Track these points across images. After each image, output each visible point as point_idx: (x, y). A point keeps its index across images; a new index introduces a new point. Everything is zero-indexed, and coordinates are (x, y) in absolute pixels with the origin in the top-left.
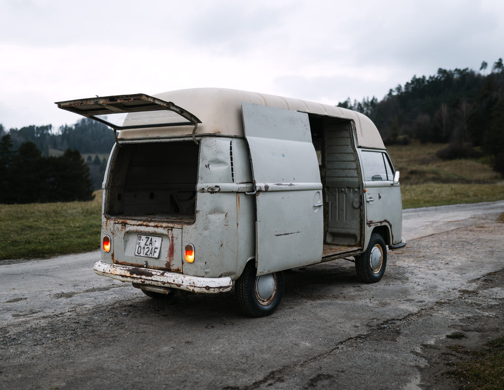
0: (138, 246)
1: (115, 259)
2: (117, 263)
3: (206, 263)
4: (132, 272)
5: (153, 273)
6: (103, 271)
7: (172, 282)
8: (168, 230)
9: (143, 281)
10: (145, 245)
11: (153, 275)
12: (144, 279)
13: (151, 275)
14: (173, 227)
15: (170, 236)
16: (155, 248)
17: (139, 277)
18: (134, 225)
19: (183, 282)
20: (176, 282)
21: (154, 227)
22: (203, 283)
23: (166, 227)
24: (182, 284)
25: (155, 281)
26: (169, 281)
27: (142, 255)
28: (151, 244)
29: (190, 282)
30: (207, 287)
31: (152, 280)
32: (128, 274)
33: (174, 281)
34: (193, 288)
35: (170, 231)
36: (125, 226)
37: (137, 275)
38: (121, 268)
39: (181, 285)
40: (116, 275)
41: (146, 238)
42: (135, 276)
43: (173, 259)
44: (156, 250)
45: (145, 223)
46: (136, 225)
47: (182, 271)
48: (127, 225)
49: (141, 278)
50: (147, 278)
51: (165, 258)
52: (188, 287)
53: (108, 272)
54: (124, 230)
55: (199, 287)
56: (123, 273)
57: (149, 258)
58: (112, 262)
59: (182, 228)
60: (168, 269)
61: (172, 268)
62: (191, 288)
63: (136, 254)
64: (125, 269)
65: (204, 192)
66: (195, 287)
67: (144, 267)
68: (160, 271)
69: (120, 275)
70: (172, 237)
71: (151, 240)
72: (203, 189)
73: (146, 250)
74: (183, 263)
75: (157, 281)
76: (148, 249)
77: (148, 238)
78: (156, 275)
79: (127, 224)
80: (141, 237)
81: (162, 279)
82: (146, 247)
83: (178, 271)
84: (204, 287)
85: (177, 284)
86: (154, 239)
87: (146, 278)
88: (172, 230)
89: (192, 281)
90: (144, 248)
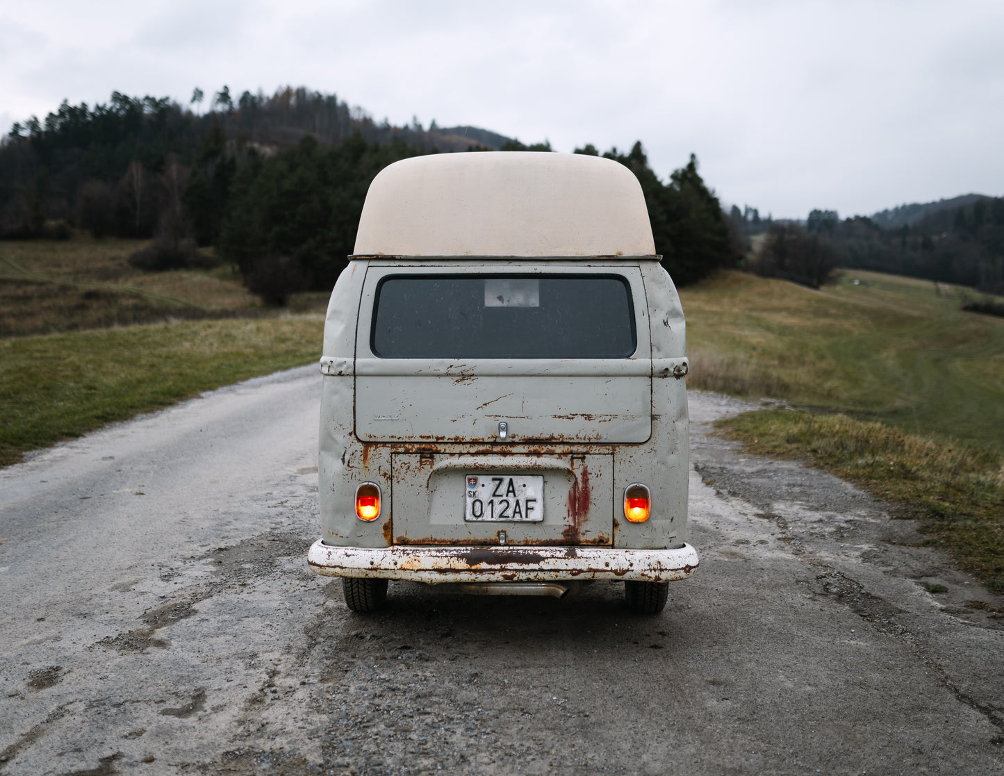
0: (469, 501)
1: (397, 534)
2: (404, 542)
3: (672, 520)
4: (472, 560)
5: (542, 554)
6: (370, 566)
7: (602, 567)
8: (572, 459)
9: (509, 574)
10: (494, 495)
11: (543, 559)
12: (517, 570)
13: (537, 559)
14: (587, 453)
15: (578, 473)
16: (527, 501)
17: (498, 566)
18: (461, 454)
19: (631, 565)
20: (613, 566)
21: (528, 454)
22: (679, 561)
23: (565, 454)
24: (630, 568)
25: (550, 570)
26: (594, 567)
27: (487, 517)
28: (513, 491)
29: (648, 562)
30: (687, 566)
31: (541, 570)
32: (462, 564)
33: (607, 565)
34: (657, 573)
35: (577, 463)
36: (432, 457)
37: (489, 563)
38: (434, 553)
39: (628, 570)
40: (418, 570)
41: (494, 479)
42: (484, 565)
43: (586, 520)
44: (530, 505)
45: (496, 449)
46: (468, 453)
47: (610, 542)
48: (437, 456)
49: (502, 569)
50: (525, 567)
51: (560, 519)
52: (646, 573)
53: (392, 566)
54: (427, 467)
55: (672, 570)
56: (443, 564)
57: (512, 525)
58: (385, 541)
59: (612, 454)
60: (571, 541)
61: (582, 538)
62: (653, 574)
63: (469, 517)
64: (445, 553)
65: (666, 376)
66: (661, 570)
67: (500, 545)
68: (562, 549)
69: (434, 570)
70: (585, 473)
71: (511, 483)
72: (667, 369)
73: (499, 508)
74: (615, 525)
75: (558, 571)
76: (505, 504)
77: (501, 480)
78: (553, 557)
79: (438, 452)
80: (476, 480)
81: (572, 564)
82: (496, 500)
83: (600, 543)
84: (682, 568)
85: (615, 572)
86: (518, 481)
87: (521, 567)
88: (583, 459)
89: (653, 561)
90: (492, 502)
